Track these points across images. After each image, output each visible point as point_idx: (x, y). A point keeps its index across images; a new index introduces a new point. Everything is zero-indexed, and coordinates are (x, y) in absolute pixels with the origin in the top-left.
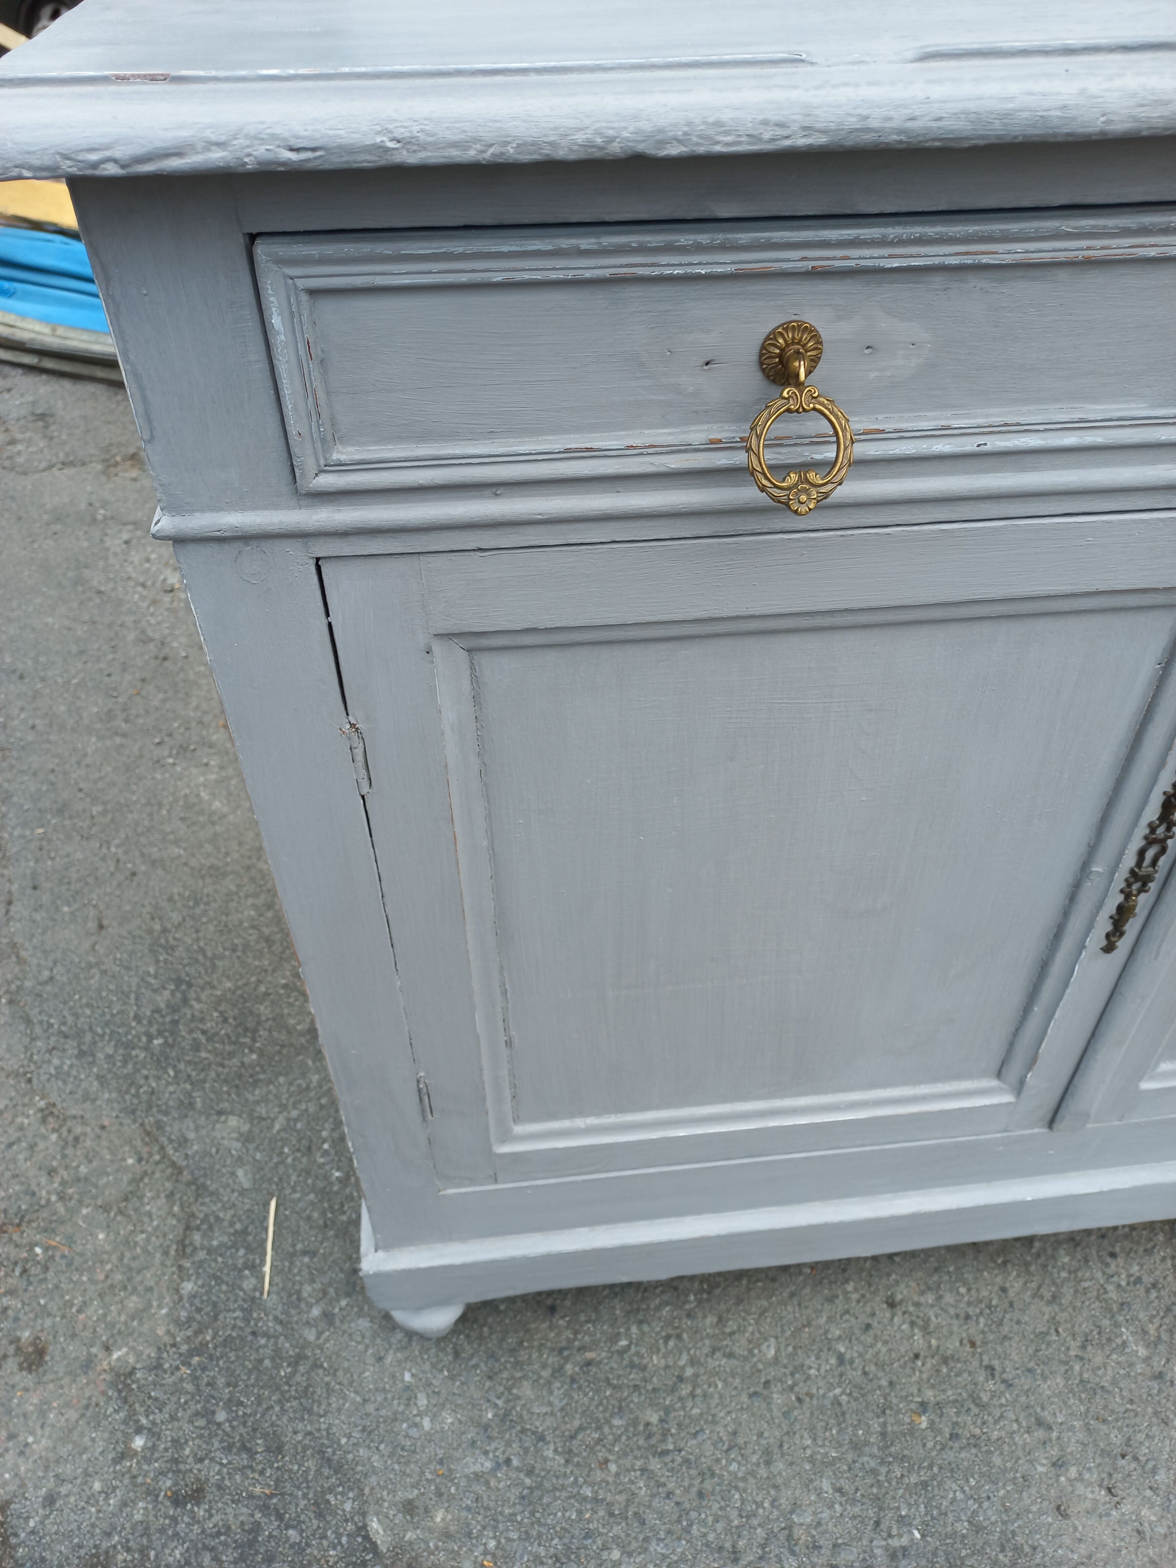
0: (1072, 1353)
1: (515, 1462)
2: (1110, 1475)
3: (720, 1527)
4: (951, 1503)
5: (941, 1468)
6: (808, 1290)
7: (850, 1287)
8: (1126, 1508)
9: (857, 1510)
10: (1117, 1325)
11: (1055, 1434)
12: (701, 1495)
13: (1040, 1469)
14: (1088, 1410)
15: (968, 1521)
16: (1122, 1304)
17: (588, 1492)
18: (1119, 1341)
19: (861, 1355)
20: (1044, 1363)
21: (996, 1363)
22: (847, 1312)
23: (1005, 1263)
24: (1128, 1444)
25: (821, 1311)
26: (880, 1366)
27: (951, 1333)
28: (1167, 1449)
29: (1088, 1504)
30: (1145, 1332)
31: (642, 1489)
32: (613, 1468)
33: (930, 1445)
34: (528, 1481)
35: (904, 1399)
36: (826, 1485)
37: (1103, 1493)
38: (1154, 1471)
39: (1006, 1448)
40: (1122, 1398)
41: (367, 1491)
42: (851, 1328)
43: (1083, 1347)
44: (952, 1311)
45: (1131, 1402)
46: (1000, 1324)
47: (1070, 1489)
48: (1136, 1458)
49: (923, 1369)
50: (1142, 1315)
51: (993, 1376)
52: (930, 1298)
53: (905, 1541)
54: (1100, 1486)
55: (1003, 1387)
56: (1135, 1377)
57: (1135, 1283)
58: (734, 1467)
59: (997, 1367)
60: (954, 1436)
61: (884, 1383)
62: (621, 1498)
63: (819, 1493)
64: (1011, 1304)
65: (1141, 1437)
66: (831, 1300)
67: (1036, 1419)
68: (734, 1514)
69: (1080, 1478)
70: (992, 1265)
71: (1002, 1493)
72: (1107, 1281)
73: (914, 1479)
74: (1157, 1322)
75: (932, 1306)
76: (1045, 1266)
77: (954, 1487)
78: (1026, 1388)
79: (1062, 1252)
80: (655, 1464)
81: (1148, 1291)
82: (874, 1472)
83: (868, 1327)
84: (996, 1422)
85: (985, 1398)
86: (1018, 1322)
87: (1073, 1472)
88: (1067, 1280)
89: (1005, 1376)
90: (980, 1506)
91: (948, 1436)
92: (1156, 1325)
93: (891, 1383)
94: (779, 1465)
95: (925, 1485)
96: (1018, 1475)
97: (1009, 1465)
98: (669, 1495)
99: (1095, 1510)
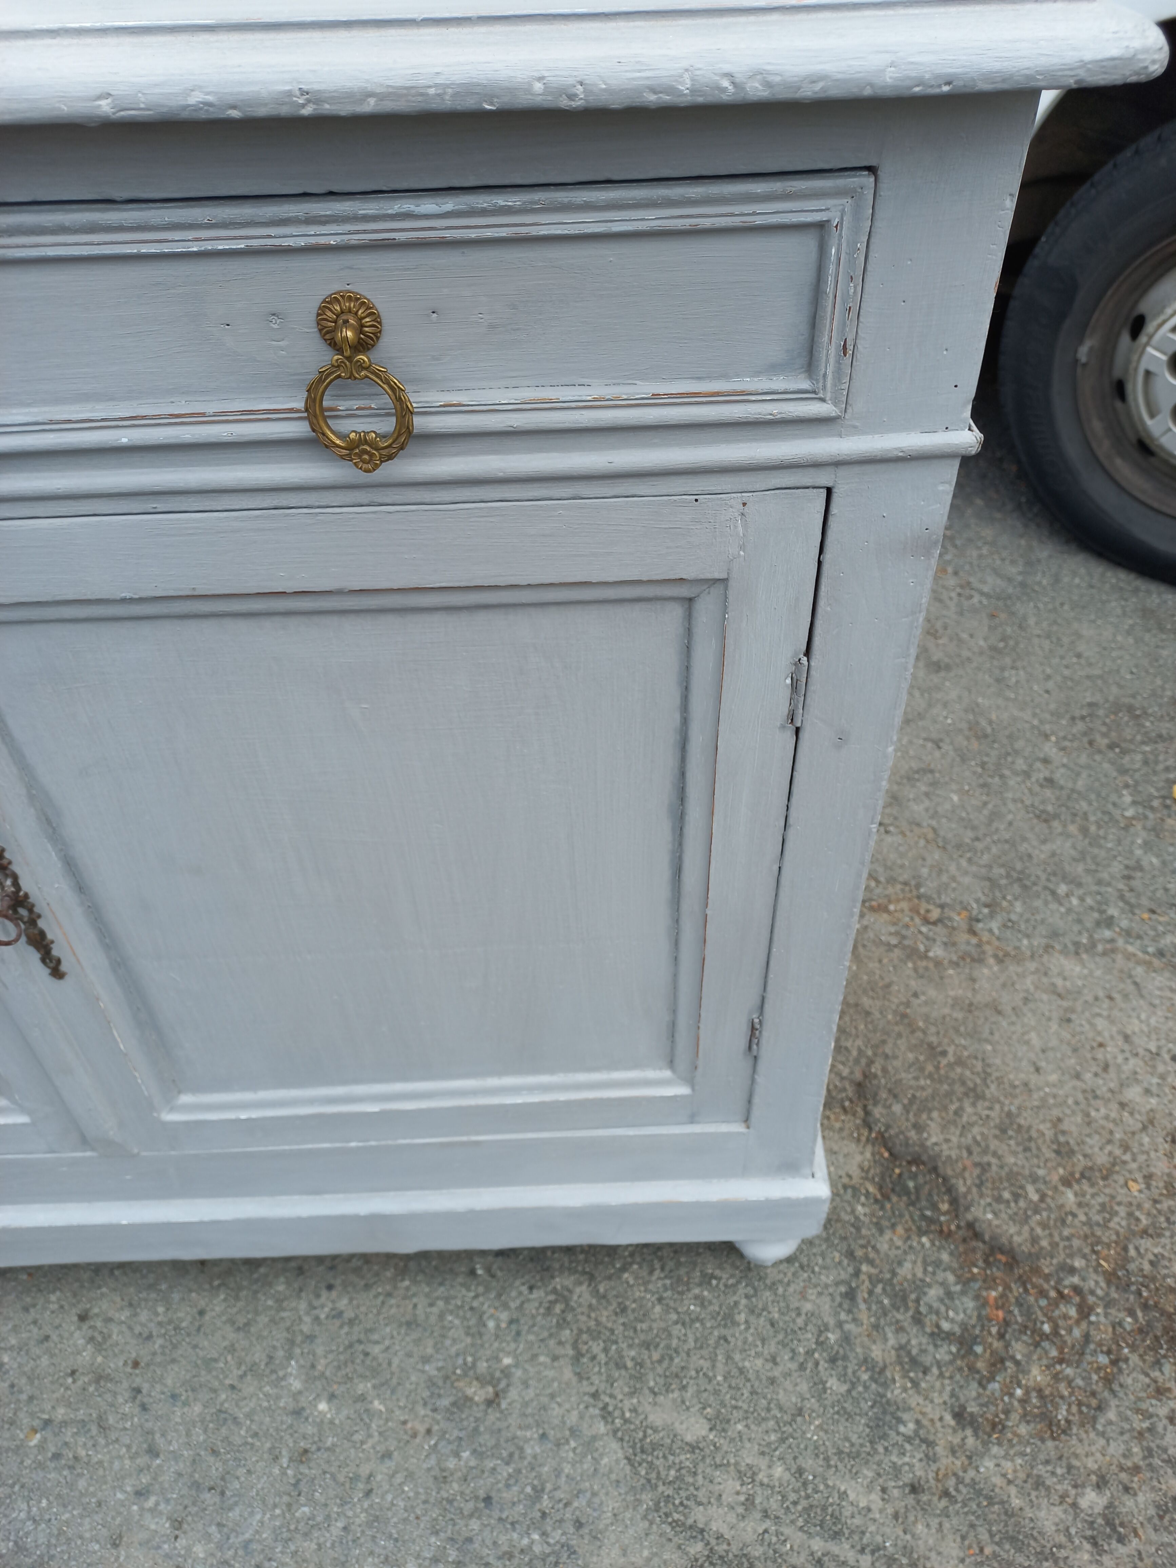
0: (228, 1382)
2: (186, 1507)
4: (10, 1522)
5: (22, 1486)
6: (12, 1297)
7: (53, 1298)
10: (290, 1357)
13: (120, 1496)
14: (205, 1441)
15: (16, 1543)
16: (307, 1337)
18: (281, 1373)
19: (20, 1366)
20: (193, 1390)
21: (145, 1387)
22: (35, 1322)
23: (219, 1286)
24: (223, 1479)
25: (10, 1319)
26: (30, 1380)
27: (122, 1352)
28: (259, 1486)
29: (143, 1535)
30: (313, 1366)
33: (28, 1462)
35: (32, 1415)
37: (167, 1525)
39: (101, 1472)
40: (249, 1429)
42: (29, 1338)
43: (241, 1377)
44: (138, 1329)
45: (256, 1435)
46: (175, 1347)
47: (137, 1517)
48: (223, 1493)
49: (72, 1387)
50: (320, 1351)
51: (135, 1398)
52: (123, 1316)
54: (168, 1518)
55: (137, 1410)
56: (274, 1411)
57: (334, 1317)
59: (144, 1391)
60: (57, 1456)
61: (24, 1397)
64: (199, 1330)
66: (26, 1309)
67: (150, 1446)
70: (207, 1286)
71: (66, 1516)
72: (308, 1313)
74: (331, 1357)
75: (123, 1322)
76: (256, 1292)
77: (24, 1506)
78: (160, 1413)
79: (282, 1279)
81: (341, 1327)
83: (47, 1338)
84: (107, 1445)
86: (195, 1347)
87: (151, 1502)
88: (271, 1308)
89: (145, 1400)
90: (36, 1528)
91: (50, 1455)
92: (328, 1360)
93: (31, 1398)
96: (93, 1500)
97: (92, 1489)
99: (148, 1541)
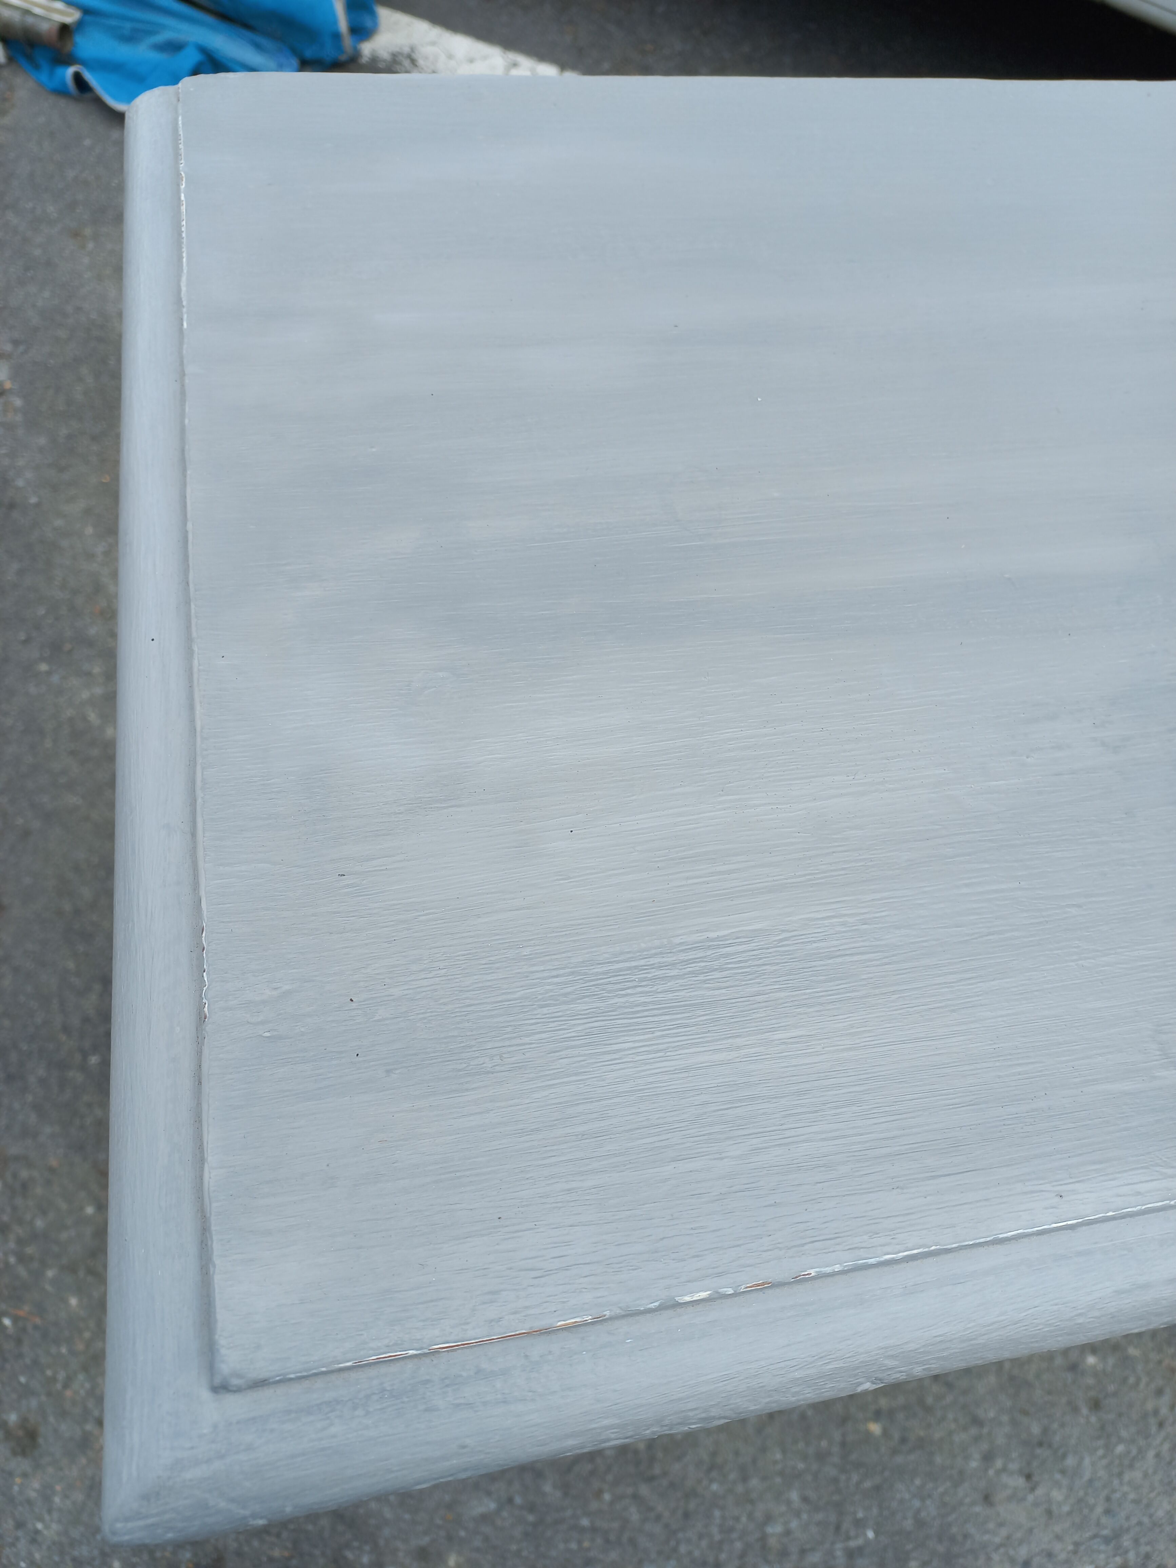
1: (518, 1500)
3: (704, 1543)
8: (1040, 1491)
9: (819, 1516)
11: (985, 1430)
12: (687, 1515)
17: (585, 1522)
31: (634, 1515)
32: (607, 1497)
34: (531, 1518)
36: (794, 1496)
38: (1064, 1456)
41: (382, 1542)
53: (860, 1542)
58: (715, 1487)
62: (616, 1525)
63: (789, 1502)
65: (1055, 1426)
68: (715, 1530)
69: (1004, 1469)
73: (868, 1484)
80: (644, 1490)
82: (835, 1480)
85: (929, 1400)
94: (754, 1482)
95: (877, 1488)
98: (658, 1518)
